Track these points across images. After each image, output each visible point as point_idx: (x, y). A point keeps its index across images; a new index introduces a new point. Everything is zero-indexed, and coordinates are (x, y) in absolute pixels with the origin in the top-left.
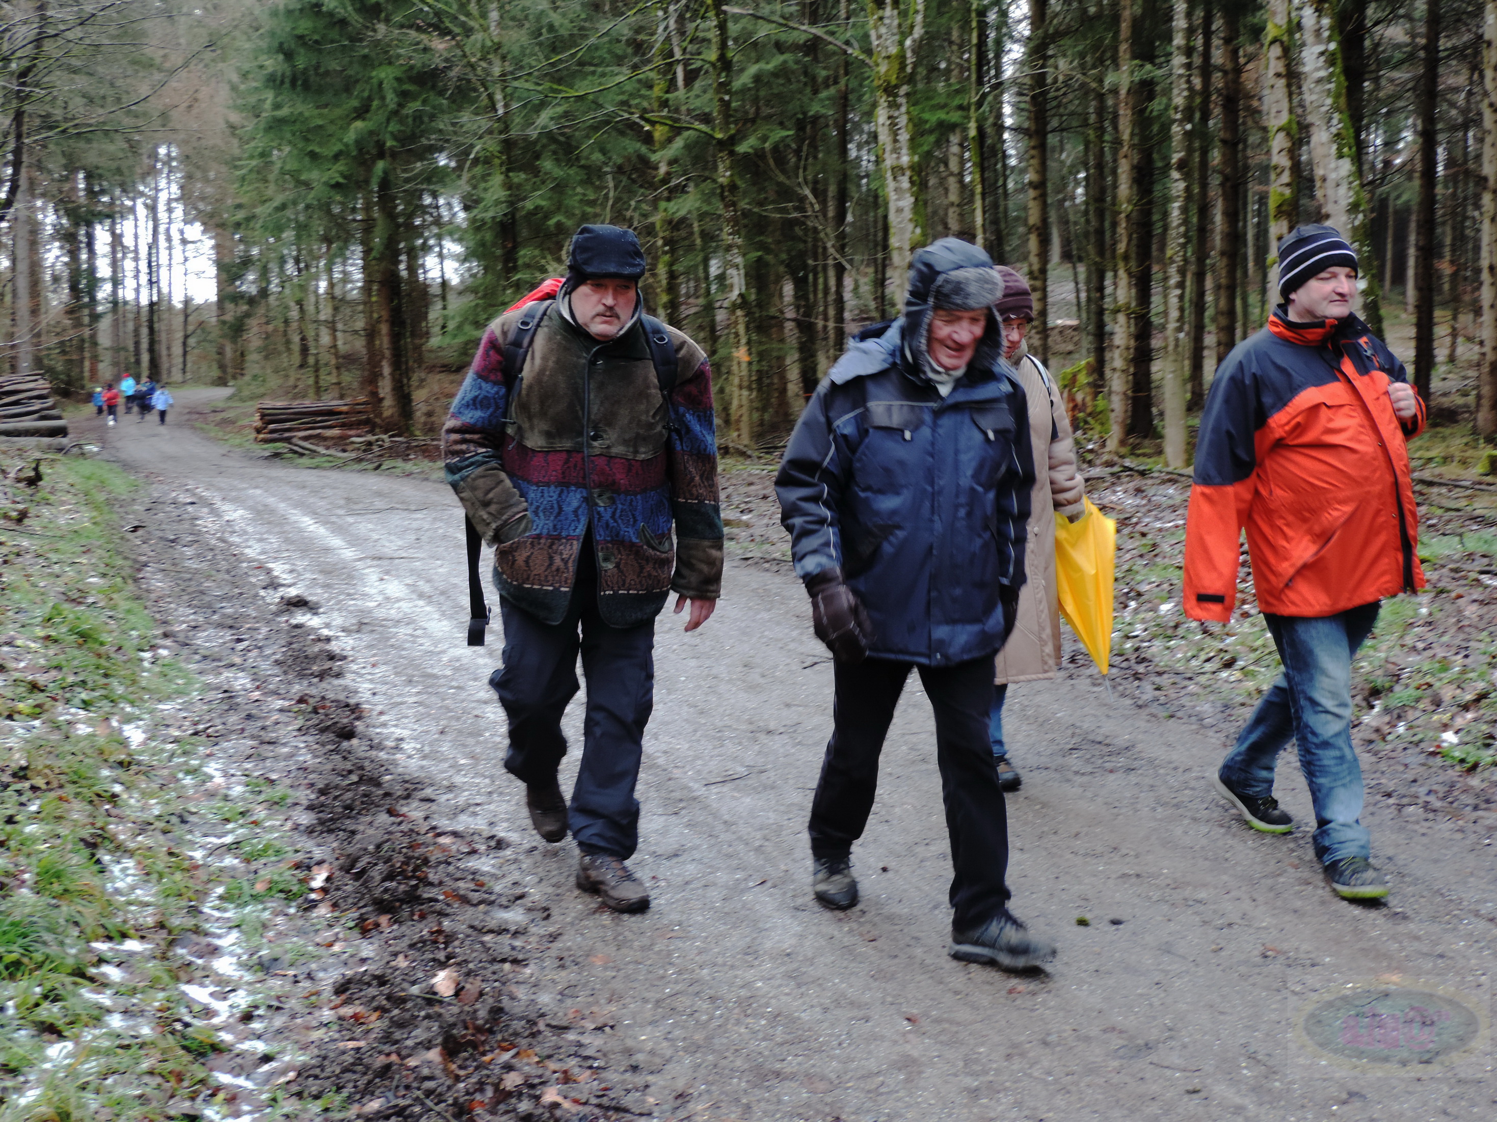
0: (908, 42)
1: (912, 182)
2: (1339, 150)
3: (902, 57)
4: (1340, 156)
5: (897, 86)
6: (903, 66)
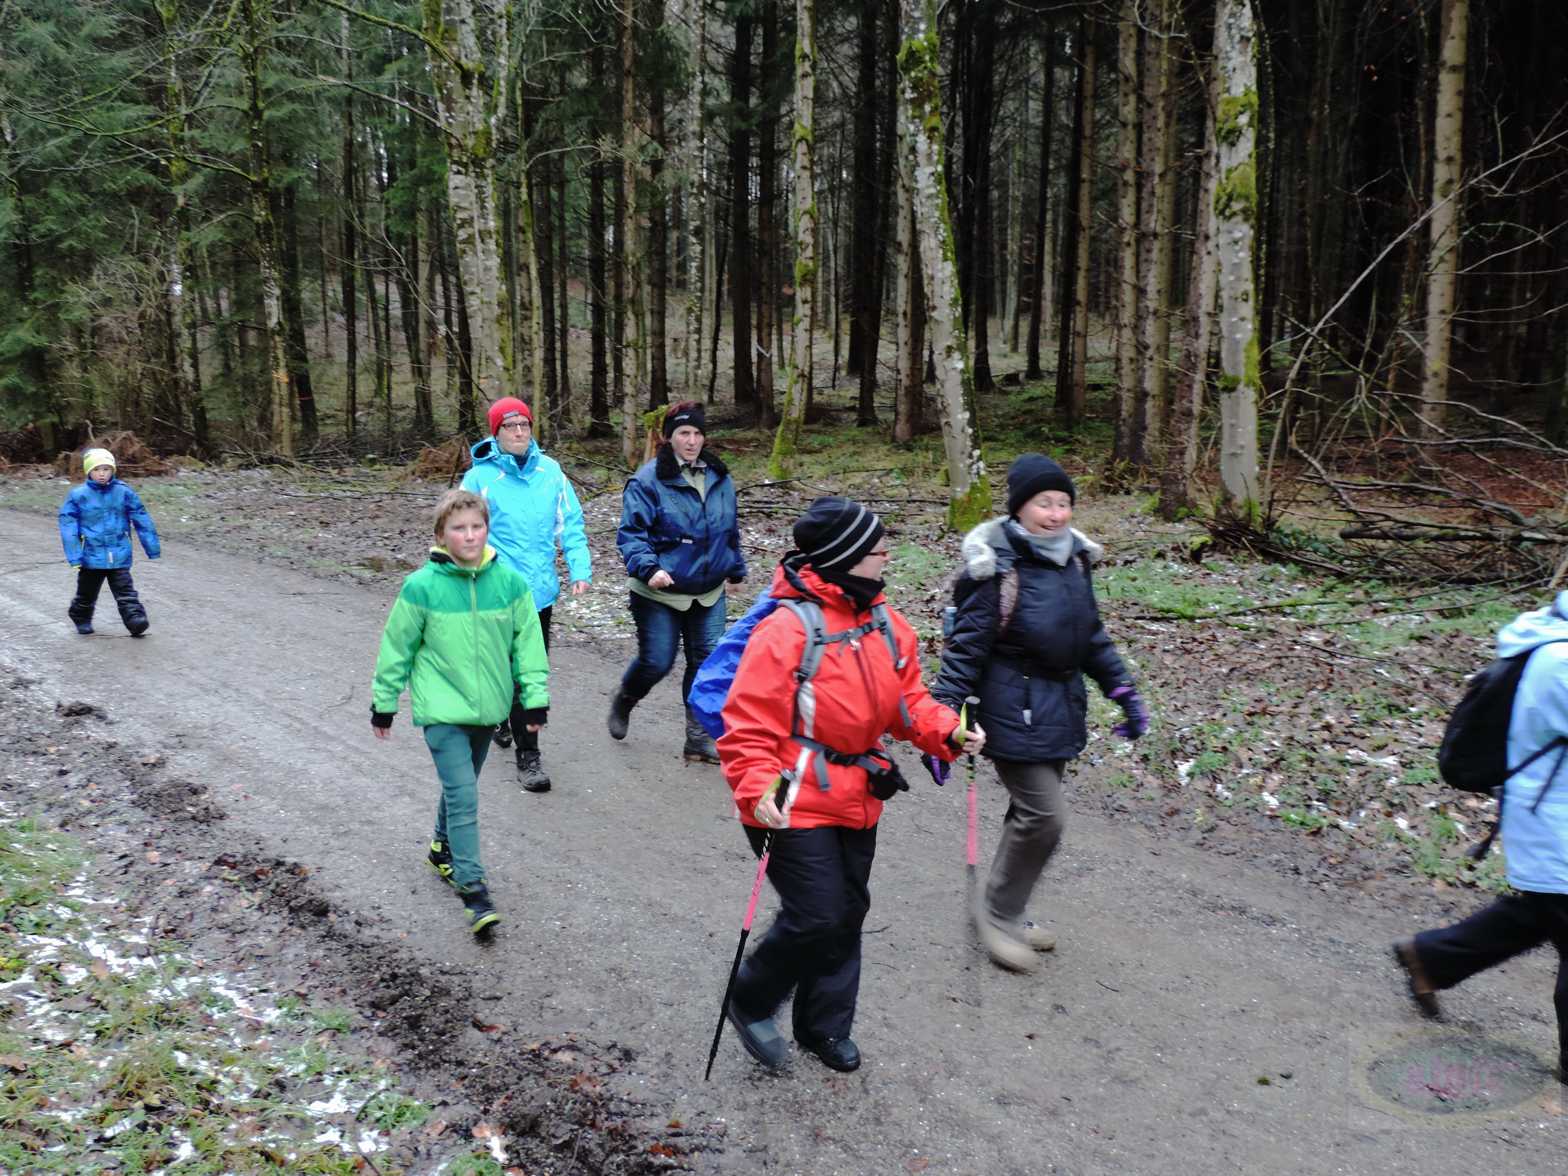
0: (493, 120)
1: (497, 245)
2: (944, 254)
3: (487, 134)
4: (945, 259)
5: (484, 160)
6: (489, 143)
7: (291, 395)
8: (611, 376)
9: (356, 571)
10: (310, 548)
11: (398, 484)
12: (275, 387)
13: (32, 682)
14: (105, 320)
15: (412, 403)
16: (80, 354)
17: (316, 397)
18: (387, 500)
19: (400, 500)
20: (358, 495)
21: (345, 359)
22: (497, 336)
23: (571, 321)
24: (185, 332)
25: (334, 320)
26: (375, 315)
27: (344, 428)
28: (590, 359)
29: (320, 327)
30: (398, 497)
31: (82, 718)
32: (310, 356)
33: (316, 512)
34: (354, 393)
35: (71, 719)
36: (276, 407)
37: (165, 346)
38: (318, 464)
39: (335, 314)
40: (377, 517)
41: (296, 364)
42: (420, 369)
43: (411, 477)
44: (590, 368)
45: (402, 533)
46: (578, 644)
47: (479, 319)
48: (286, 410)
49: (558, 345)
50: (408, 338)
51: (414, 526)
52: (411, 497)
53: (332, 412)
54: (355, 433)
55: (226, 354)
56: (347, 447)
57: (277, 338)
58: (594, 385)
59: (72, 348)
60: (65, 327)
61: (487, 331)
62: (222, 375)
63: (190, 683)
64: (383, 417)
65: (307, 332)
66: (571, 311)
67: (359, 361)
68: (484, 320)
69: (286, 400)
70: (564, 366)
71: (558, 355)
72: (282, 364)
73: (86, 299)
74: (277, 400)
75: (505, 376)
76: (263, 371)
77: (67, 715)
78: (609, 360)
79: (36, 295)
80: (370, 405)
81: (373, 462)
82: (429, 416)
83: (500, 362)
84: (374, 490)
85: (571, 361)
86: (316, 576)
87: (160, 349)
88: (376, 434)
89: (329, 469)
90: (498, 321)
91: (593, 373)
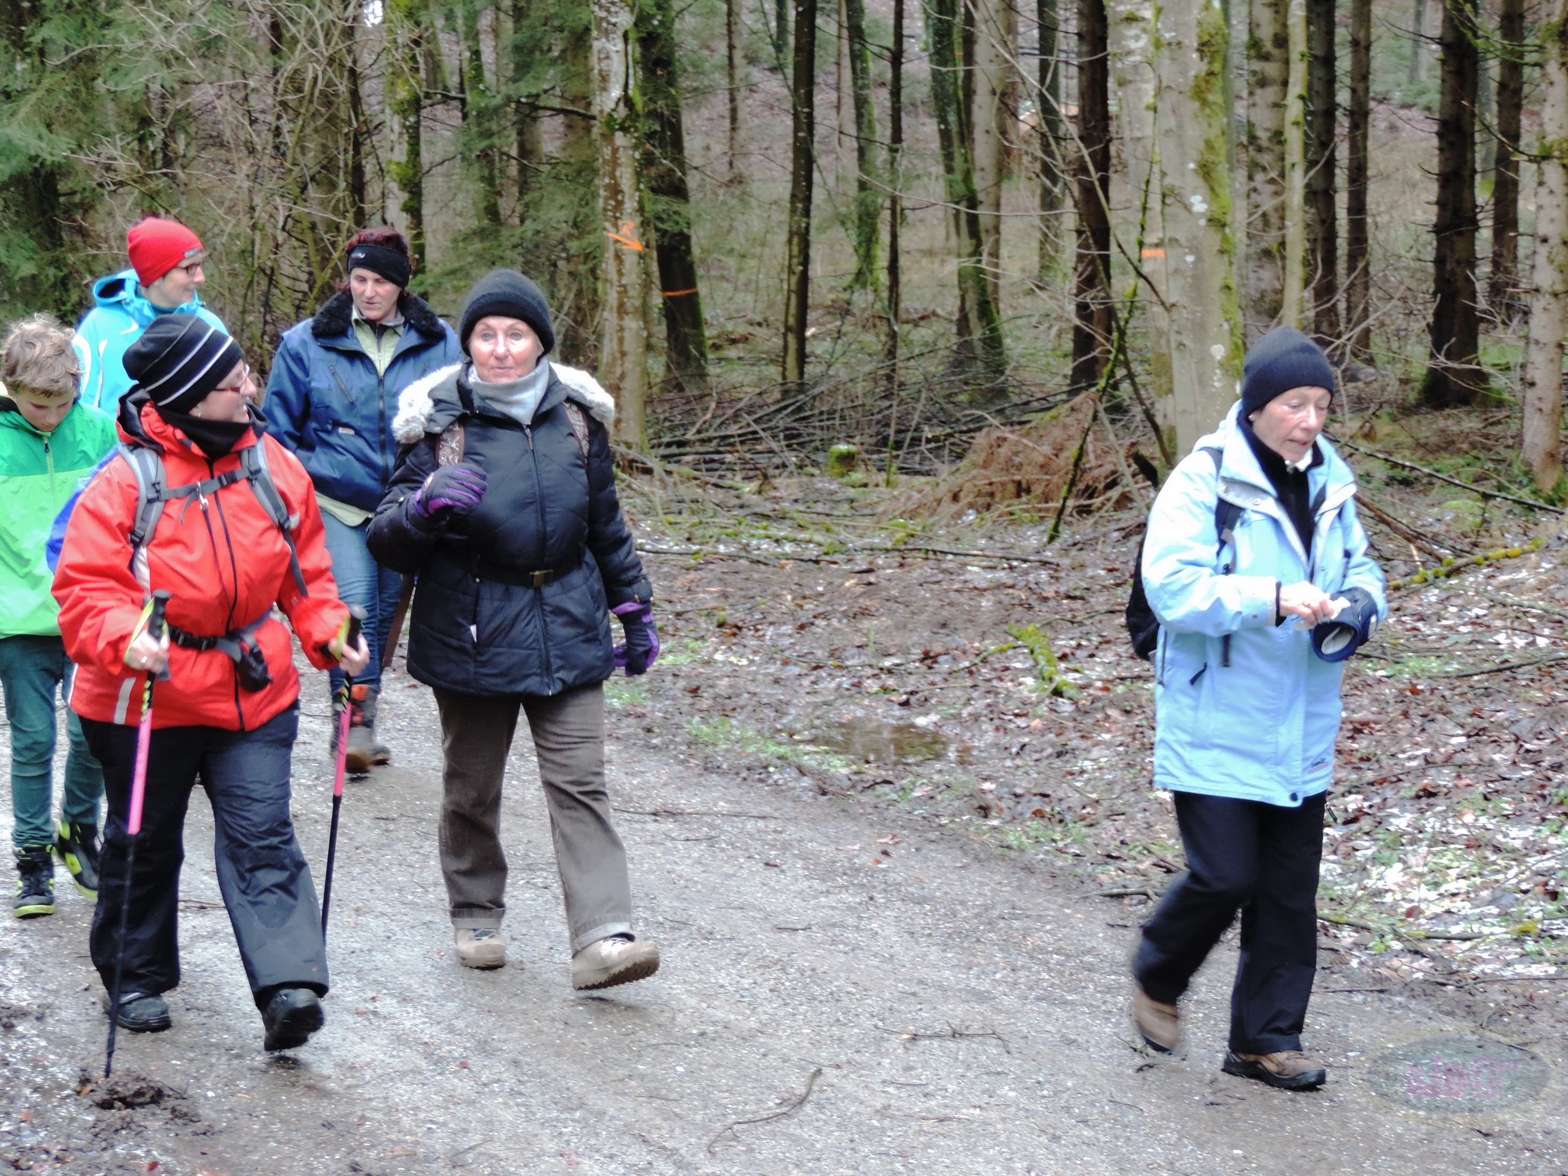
7: (647, 286)
8: (1485, 236)
9: (810, 757)
10: (695, 691)
11: (915, 526)
12: (609, 266)
13: (23, 1014)
14: (201, 95)
15: (950, 305)
16: (141, 180)
17: (702, 288)
18: (887, 567)
19: (921, 569)
20: (813, 551)
21: (783, 188)
22: (1195, 133)
23: (1377, 86)
24: (395, 123)
25: (752, 88)
26: (859, 73)
27: (774, 371)
28: (1432, 191)
29: (720, 103)
30: (915, 559)
31: (138, 1115)
32: (692, 181)
33: (708, 597)
34: (804, 279)
35: (115, 1115)
36: (608, 318)
37: (344, 159)
38: (710, 464)
39: (757, 74)
40: (865, 613)
41: (662, 204)
42: (973, 221)
43: (949, 508)
44: (1431, 215)
45: (928, 658)
46: (1408, 987)
47: (1149, 88)
48: (632, 324)
49: (1343, 152)
50: (945, 136)
51: (961, 640)
52: (950, 562)
53: (742, 329)
54: (802, 388)
55: (489, 180)
56: (782, 421)
57: (620, 139)
58: (1439, 261)
59: (125, 164)
60: (109, 112)
61: (1170, 122)
62: (481, 233)
63: (400, 1040)
64: (874, 341)
65: (688, 120)
66: (1379, 58)
67: (818, 195)
68: (1159, 92)
69: (633, 301)
70: (1358, 207)
71: (1341, 178)
72: (630, 205)
73: (161, 41)
74: (612, 298)
75: (1213, 240)
76: (579, 226)
77: (106, 1105)
78: (1483, 194)
79: (46, 31)
80: (844, 310)
81: (847, 460)
82: (994, 342)
83: (1199, 204)
84: (854, 542)
85: (1374, 195)
86: (709, 767)
87: (329, 166)
88: (860, 387)
89: (736, 480)
90: (1199, 93)
91: (1438, 229)
